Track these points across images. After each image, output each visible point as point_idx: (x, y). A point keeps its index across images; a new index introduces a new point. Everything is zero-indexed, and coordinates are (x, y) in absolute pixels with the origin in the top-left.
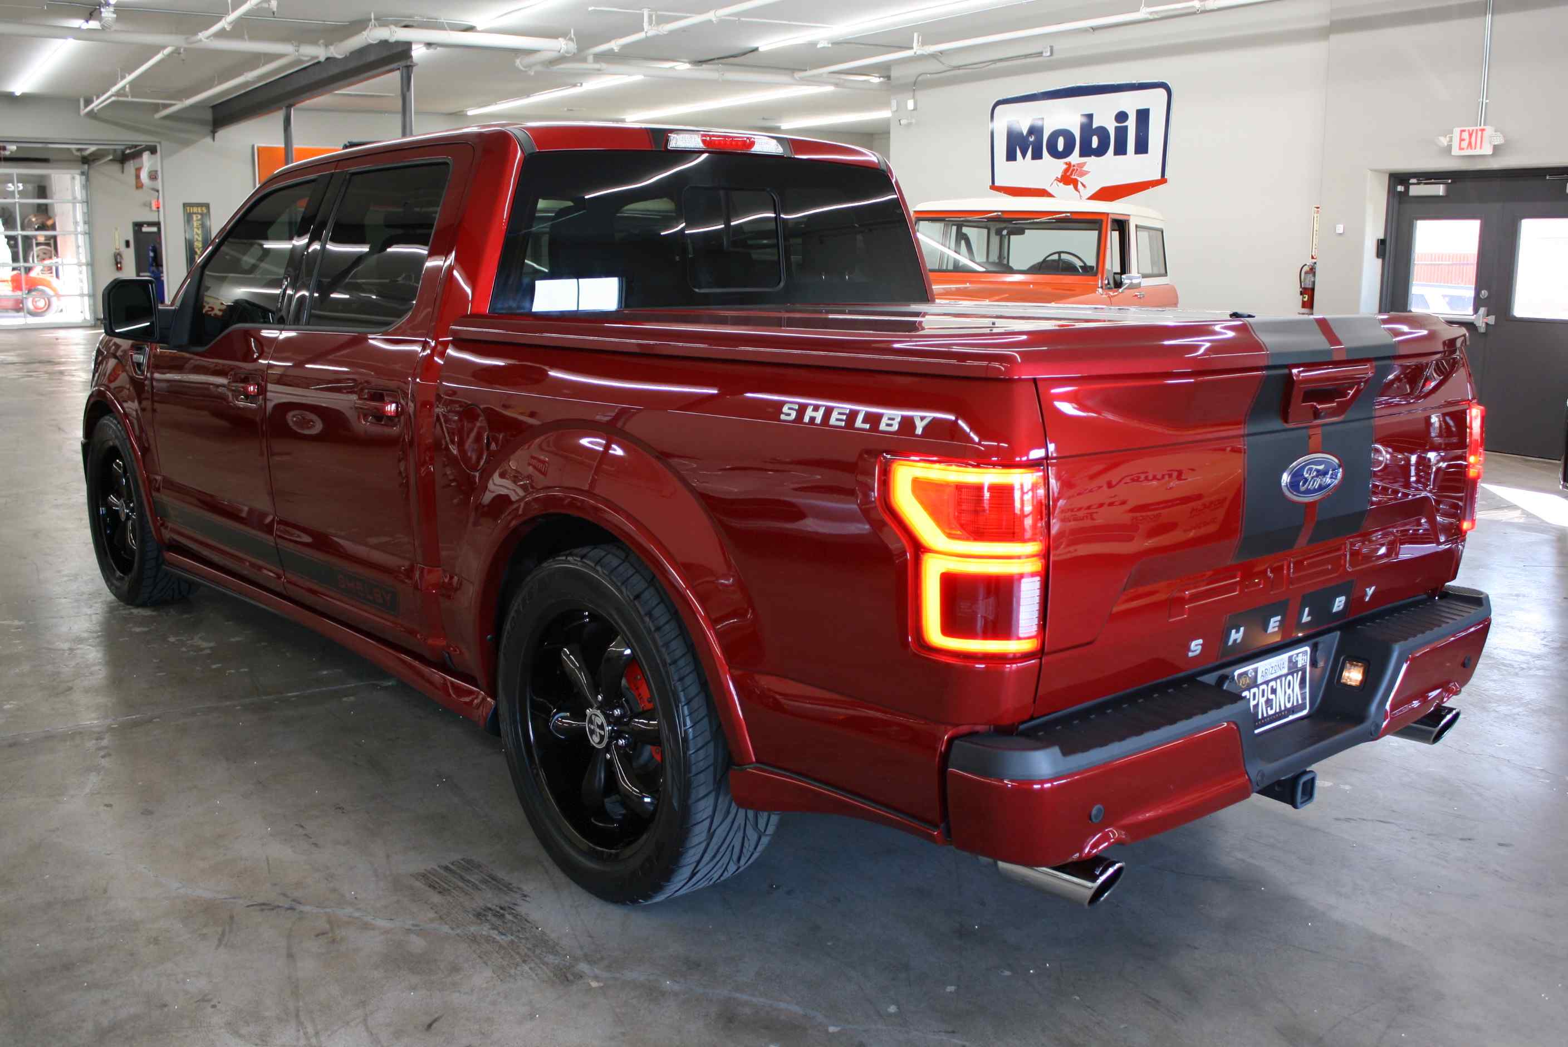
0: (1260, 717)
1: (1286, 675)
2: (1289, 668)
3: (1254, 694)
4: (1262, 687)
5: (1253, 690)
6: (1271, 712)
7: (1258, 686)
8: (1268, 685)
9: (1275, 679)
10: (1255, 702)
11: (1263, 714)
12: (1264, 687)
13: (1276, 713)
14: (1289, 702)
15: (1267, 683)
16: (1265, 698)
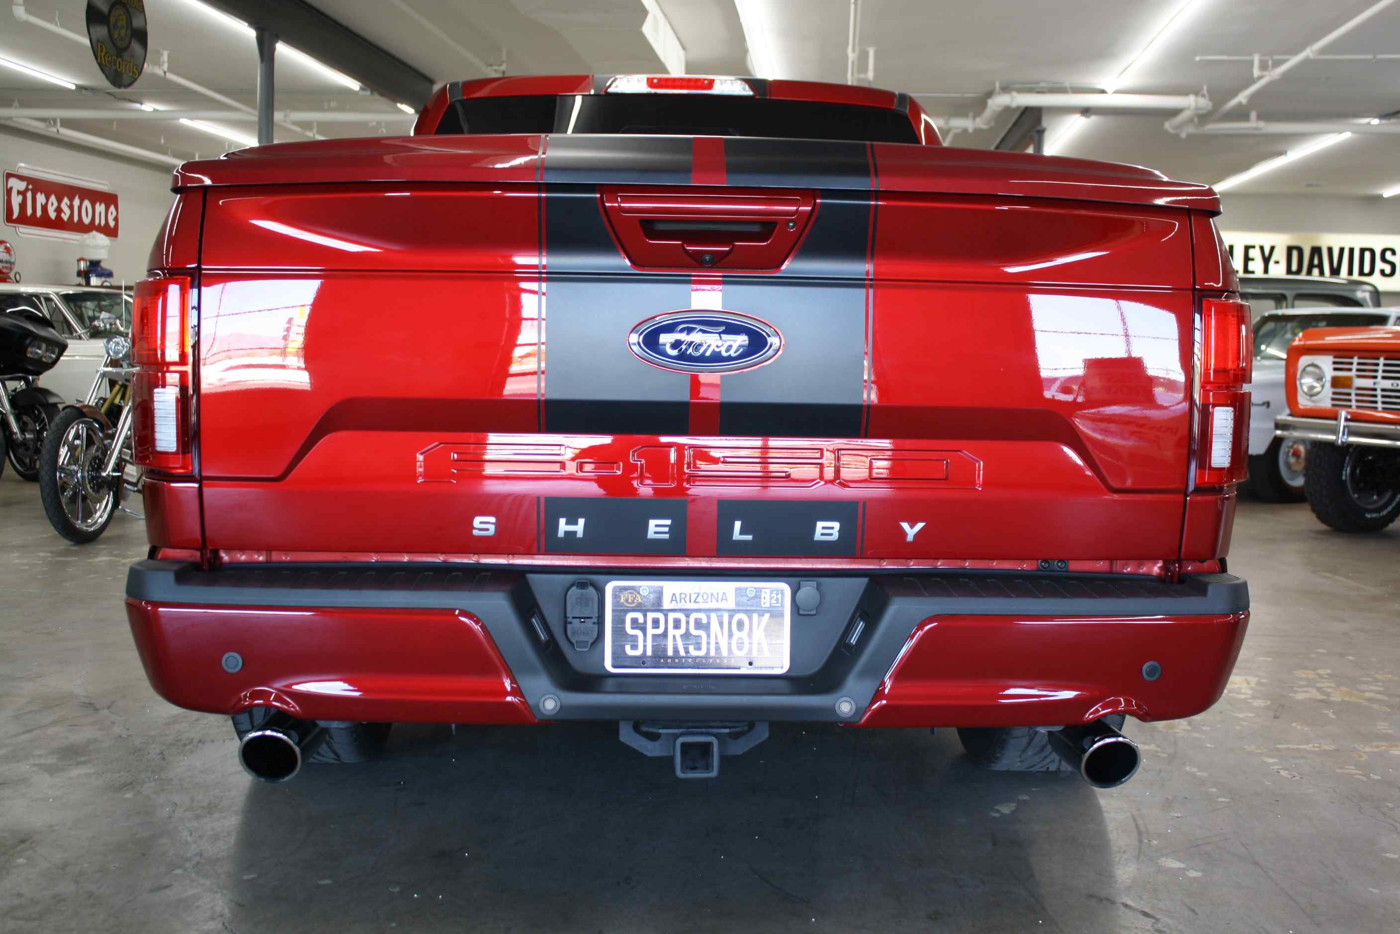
0: (670, 653)
1: (732, 613)
2: (737, 604)
3: (656, 623)
4: (672, 616)
5: (651, 616)
6: (693, 652)
7: (666, 613)
8: (688, 616)
9: (707, 611)
10: (660, 631)
11: (676, 650)
12: (681, 616)
13: (707, 656)
14: (740, 648)
15: (687, 612)
16: (683, 630)
